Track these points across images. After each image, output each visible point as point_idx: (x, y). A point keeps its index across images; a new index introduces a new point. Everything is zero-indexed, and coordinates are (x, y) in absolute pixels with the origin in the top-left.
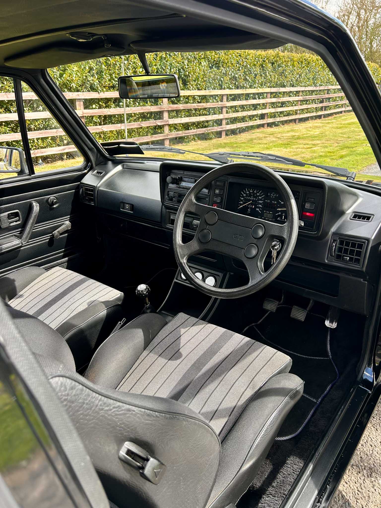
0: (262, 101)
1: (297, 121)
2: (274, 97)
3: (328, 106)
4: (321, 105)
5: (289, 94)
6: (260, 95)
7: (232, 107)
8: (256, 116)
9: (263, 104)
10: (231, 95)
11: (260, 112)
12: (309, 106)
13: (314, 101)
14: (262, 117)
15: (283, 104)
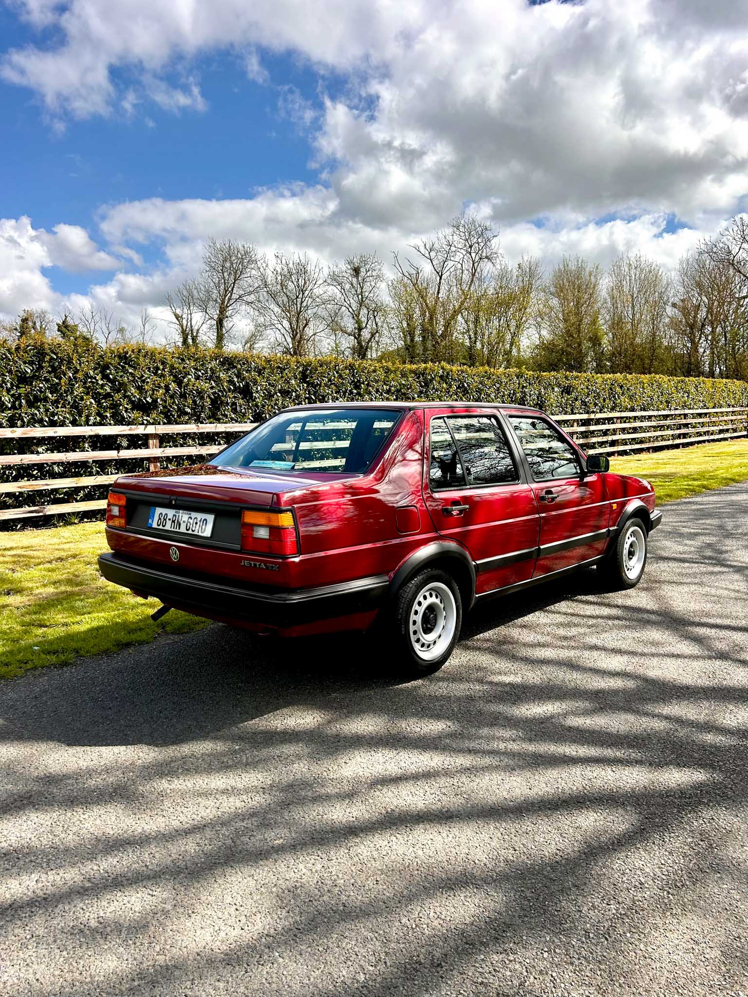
0: (612, 427)
1: (651, 451)
2: (625, 422)
3: (688, 434)
4: (678, 432)
5: (642, 419)
6: (610, 420)
7: (582, 433)
8: (606, 442)
9: (614, 430)
10: (581, 420)
11: (610, 438)
12: (663, 433)
13: (669, 427)
14: (613, 443)
15: (635, 430)
